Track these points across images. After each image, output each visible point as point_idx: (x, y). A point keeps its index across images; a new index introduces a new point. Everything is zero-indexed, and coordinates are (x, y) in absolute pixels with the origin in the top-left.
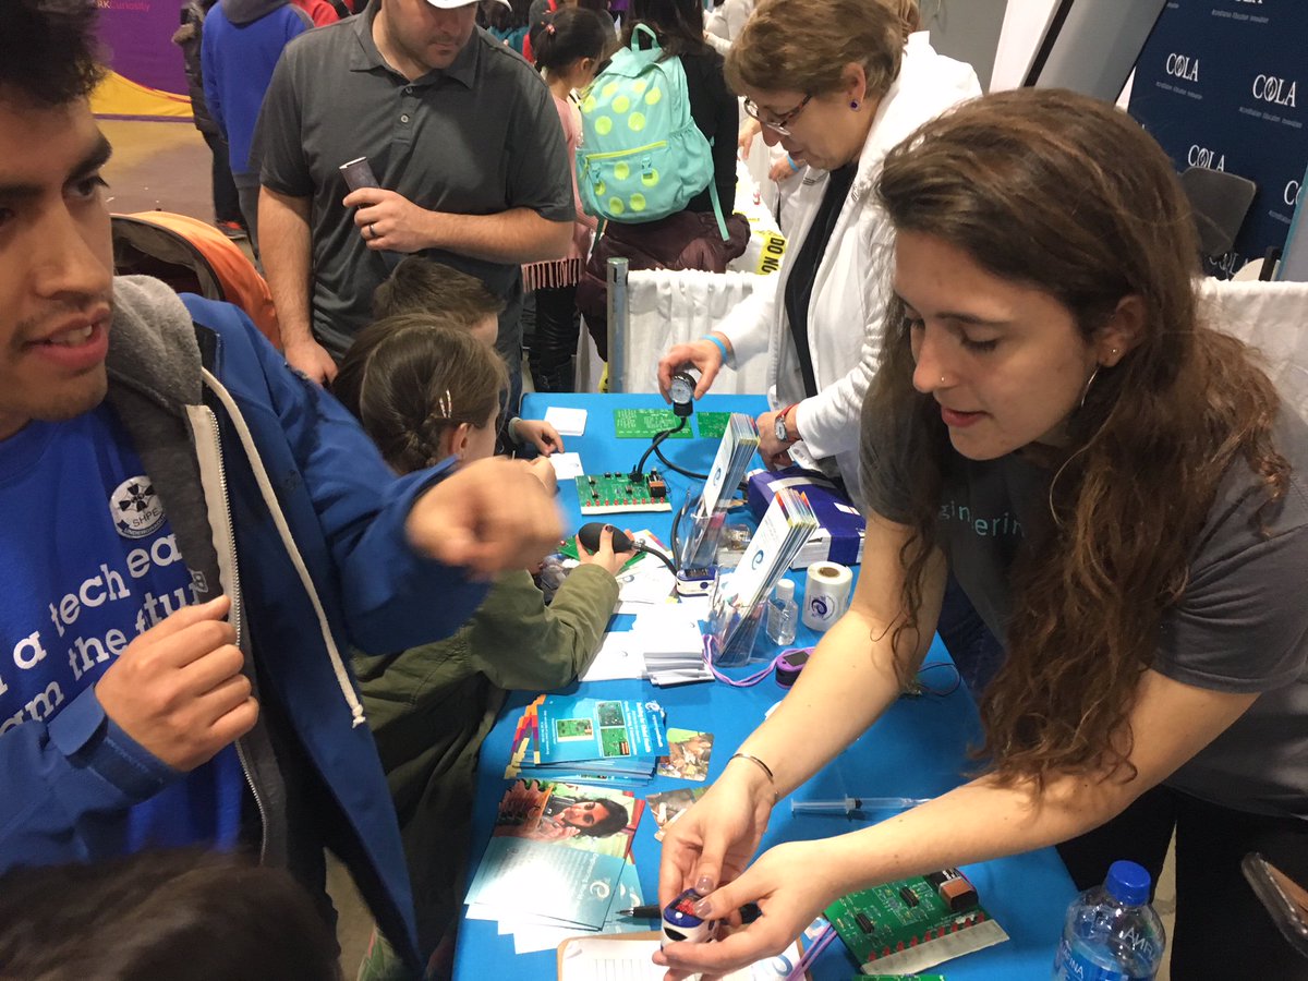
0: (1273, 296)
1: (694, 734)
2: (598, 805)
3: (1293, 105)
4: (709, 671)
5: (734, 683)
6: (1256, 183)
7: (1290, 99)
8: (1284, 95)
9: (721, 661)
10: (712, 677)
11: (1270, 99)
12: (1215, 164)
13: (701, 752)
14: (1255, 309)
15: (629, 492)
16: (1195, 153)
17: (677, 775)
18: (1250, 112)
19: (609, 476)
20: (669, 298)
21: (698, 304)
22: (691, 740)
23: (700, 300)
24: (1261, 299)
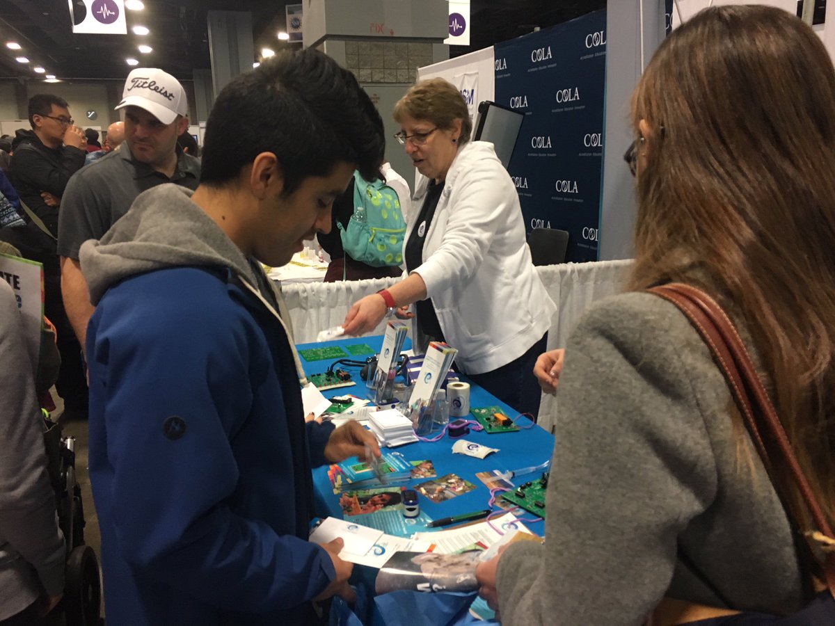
0: (599, 268)
1: (421, 462)
2: (384, 495)
3: (577, 192)
4: (416, 438)
5: (429, 440)
6: (569, 232)
7: (575, 190)
8: (571, 188)
9: (419, 433)
10: (418, 440)
11: (565, 191)
12: (545, 225)
13: (429, 467)
14: (593, 275)
15: (329, 380)
16: (534, 222)
17: (422, 477)
18: (556, 198)
19: (314, 375)
20: (306, 298)
21: (322, 300)
22: (421, 464)
23: (323, 297)
24: (594, 270)
